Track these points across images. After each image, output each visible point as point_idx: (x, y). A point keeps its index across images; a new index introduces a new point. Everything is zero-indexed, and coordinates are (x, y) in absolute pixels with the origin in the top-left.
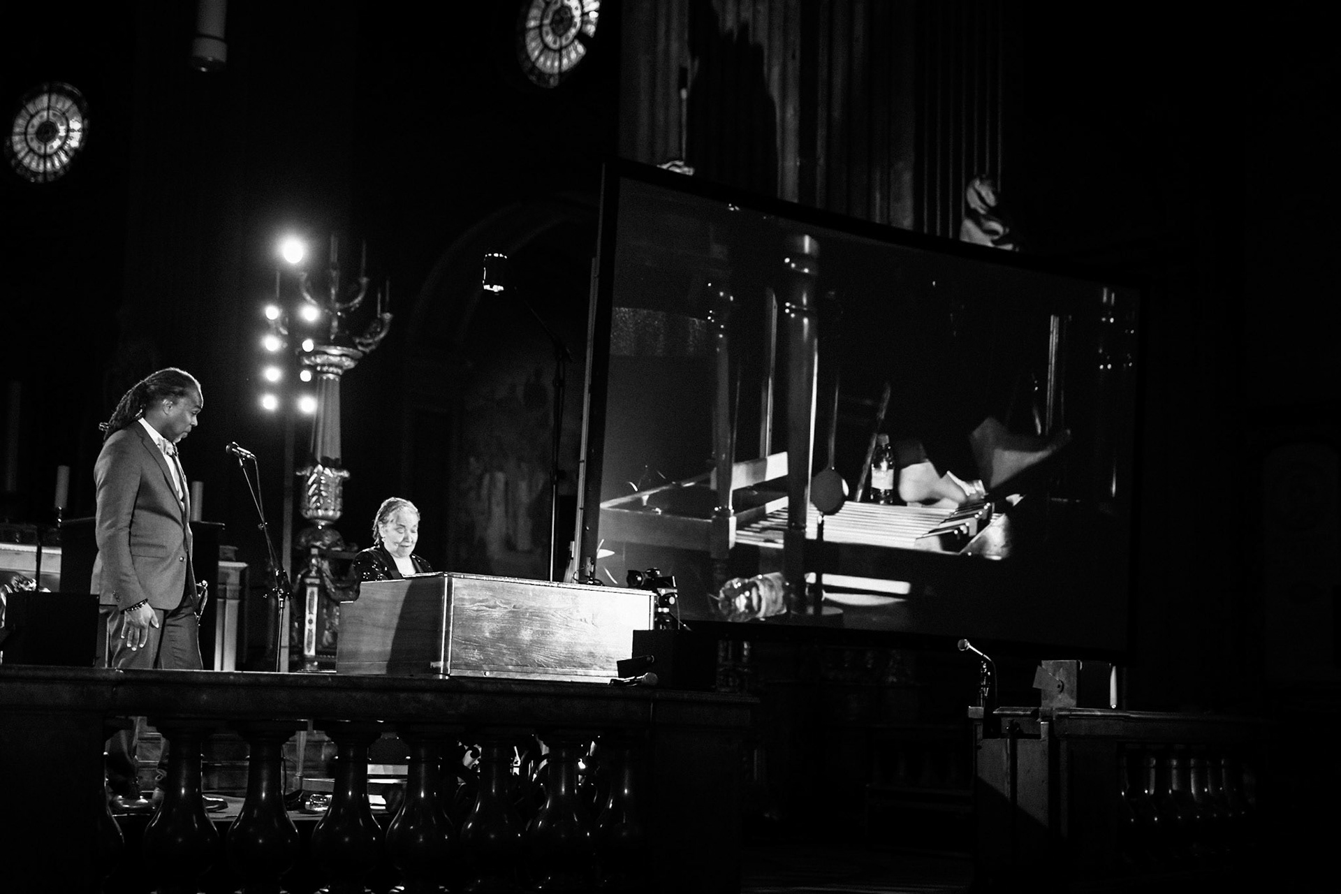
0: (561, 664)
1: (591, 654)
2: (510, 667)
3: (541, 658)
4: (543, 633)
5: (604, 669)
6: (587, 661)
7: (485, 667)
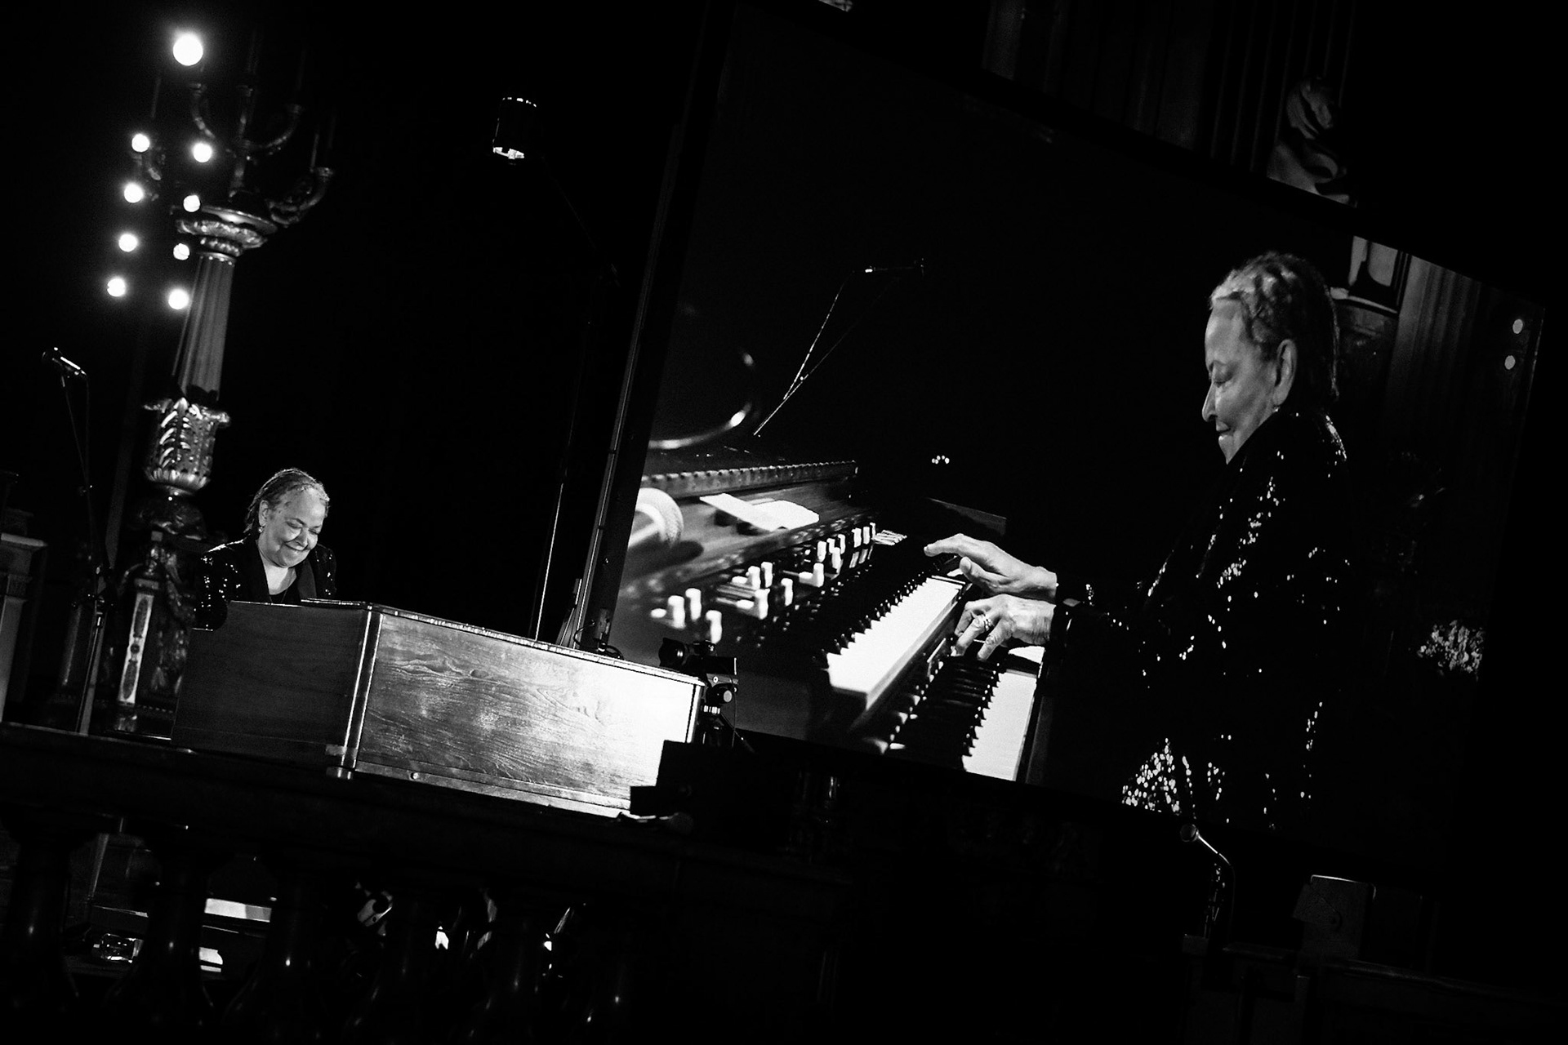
0: (537, 776)
1: (588, 767)
2: (454, 770)
3: (506, 763)
5: (605, 793)
6: (579, 776)
7: (414, 765)
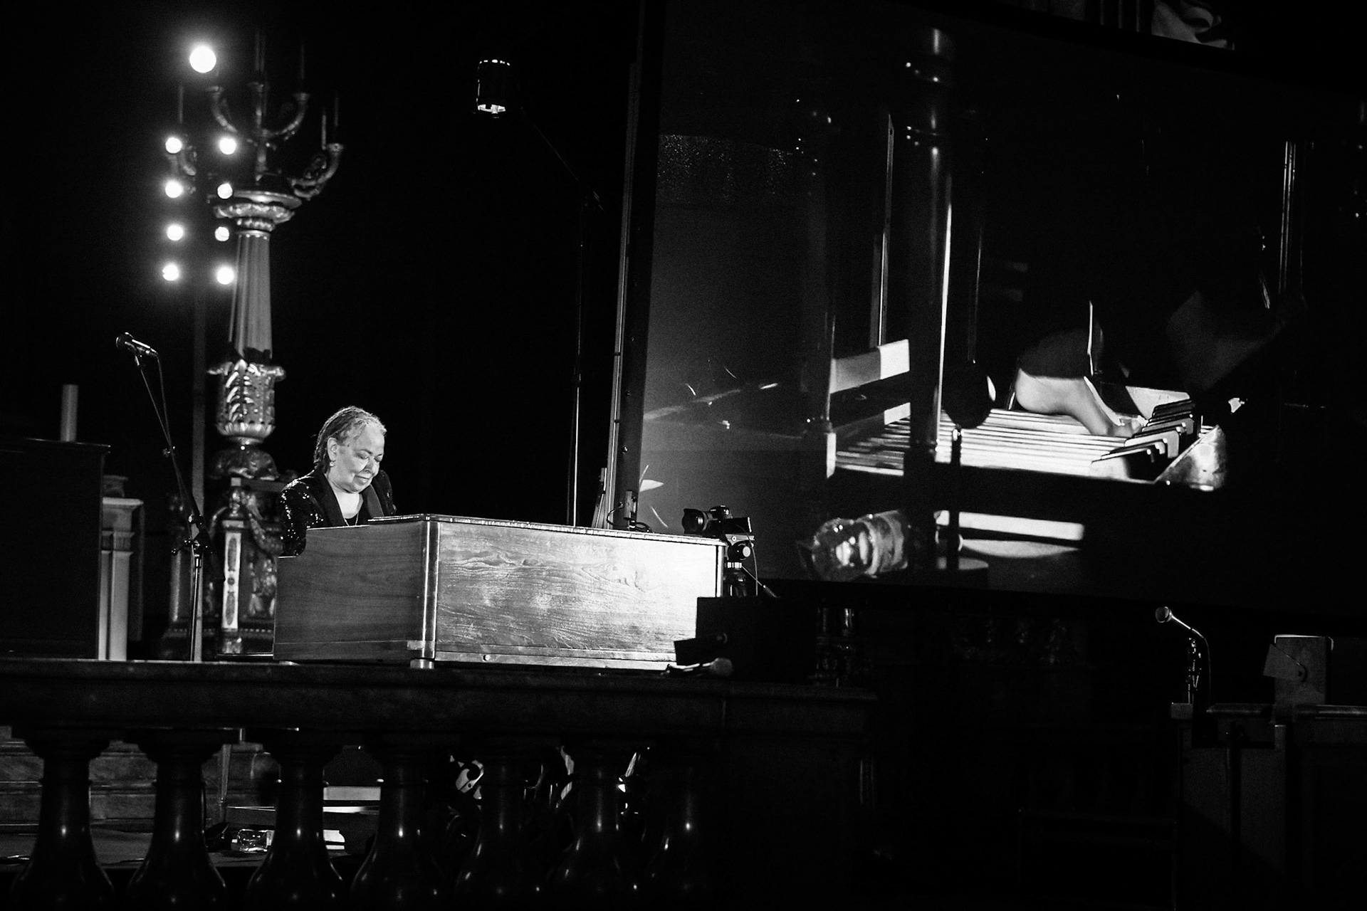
0: (591, 643)
1: (634, 630)
2: (520, 648)
3: (563, 635)
4: (566, 600)
7: (484, 648)
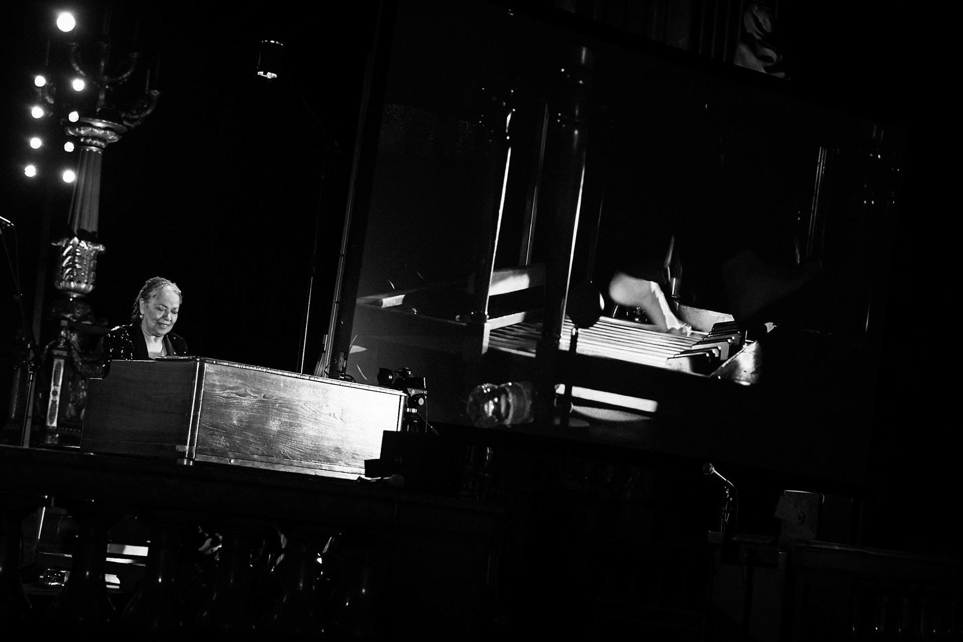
0: (306, 456)
1: (338, 450)
2: (256, 456)
3: (287, 450)
4: (291, 425)
5: (349, 465)
6: (332, 456)
